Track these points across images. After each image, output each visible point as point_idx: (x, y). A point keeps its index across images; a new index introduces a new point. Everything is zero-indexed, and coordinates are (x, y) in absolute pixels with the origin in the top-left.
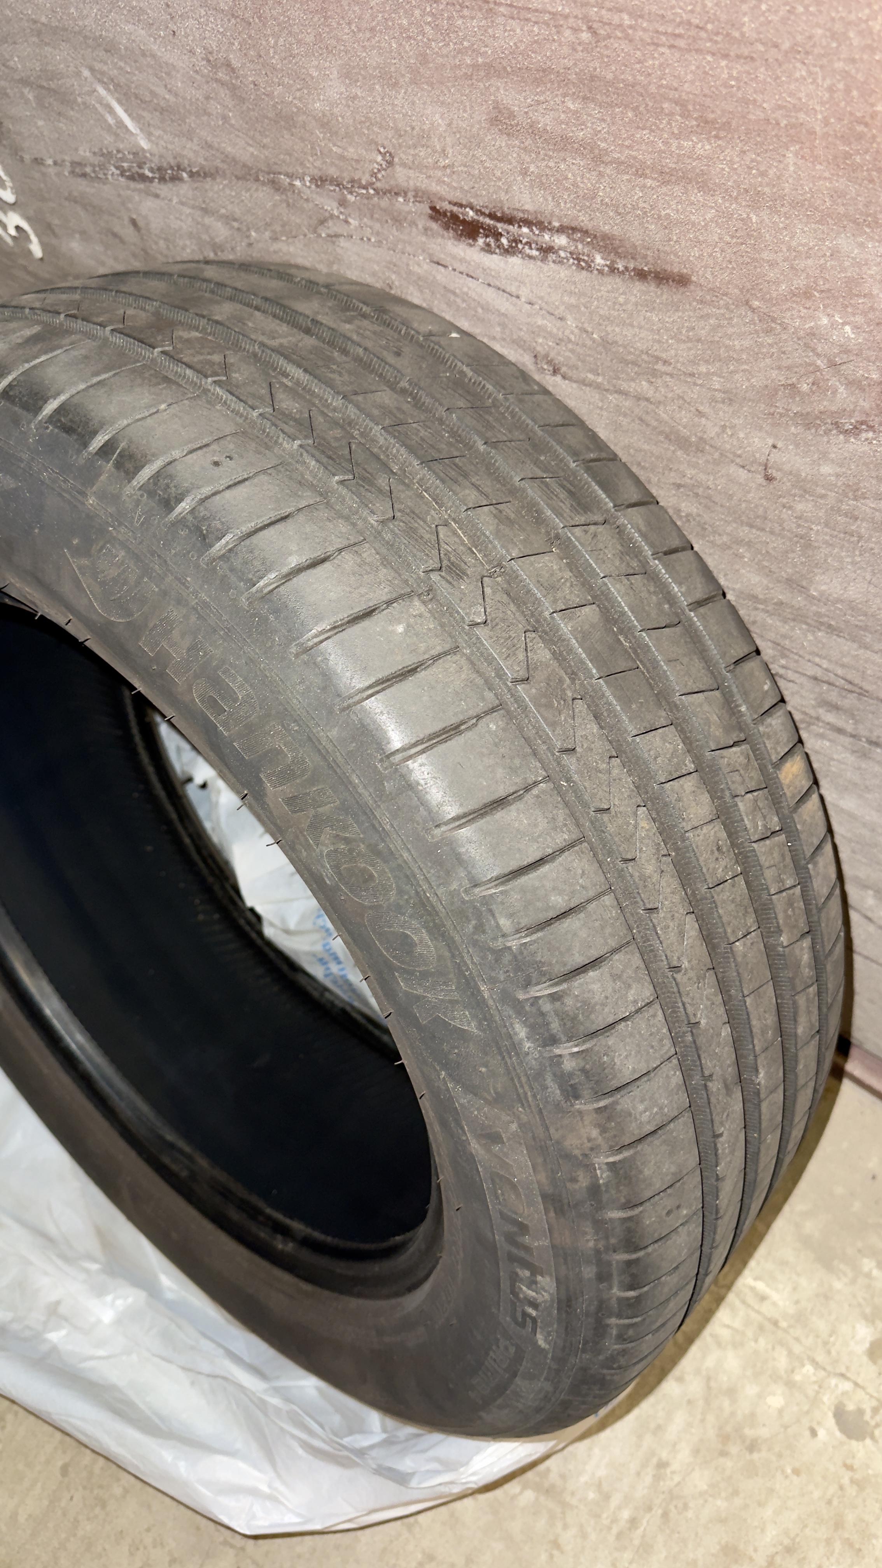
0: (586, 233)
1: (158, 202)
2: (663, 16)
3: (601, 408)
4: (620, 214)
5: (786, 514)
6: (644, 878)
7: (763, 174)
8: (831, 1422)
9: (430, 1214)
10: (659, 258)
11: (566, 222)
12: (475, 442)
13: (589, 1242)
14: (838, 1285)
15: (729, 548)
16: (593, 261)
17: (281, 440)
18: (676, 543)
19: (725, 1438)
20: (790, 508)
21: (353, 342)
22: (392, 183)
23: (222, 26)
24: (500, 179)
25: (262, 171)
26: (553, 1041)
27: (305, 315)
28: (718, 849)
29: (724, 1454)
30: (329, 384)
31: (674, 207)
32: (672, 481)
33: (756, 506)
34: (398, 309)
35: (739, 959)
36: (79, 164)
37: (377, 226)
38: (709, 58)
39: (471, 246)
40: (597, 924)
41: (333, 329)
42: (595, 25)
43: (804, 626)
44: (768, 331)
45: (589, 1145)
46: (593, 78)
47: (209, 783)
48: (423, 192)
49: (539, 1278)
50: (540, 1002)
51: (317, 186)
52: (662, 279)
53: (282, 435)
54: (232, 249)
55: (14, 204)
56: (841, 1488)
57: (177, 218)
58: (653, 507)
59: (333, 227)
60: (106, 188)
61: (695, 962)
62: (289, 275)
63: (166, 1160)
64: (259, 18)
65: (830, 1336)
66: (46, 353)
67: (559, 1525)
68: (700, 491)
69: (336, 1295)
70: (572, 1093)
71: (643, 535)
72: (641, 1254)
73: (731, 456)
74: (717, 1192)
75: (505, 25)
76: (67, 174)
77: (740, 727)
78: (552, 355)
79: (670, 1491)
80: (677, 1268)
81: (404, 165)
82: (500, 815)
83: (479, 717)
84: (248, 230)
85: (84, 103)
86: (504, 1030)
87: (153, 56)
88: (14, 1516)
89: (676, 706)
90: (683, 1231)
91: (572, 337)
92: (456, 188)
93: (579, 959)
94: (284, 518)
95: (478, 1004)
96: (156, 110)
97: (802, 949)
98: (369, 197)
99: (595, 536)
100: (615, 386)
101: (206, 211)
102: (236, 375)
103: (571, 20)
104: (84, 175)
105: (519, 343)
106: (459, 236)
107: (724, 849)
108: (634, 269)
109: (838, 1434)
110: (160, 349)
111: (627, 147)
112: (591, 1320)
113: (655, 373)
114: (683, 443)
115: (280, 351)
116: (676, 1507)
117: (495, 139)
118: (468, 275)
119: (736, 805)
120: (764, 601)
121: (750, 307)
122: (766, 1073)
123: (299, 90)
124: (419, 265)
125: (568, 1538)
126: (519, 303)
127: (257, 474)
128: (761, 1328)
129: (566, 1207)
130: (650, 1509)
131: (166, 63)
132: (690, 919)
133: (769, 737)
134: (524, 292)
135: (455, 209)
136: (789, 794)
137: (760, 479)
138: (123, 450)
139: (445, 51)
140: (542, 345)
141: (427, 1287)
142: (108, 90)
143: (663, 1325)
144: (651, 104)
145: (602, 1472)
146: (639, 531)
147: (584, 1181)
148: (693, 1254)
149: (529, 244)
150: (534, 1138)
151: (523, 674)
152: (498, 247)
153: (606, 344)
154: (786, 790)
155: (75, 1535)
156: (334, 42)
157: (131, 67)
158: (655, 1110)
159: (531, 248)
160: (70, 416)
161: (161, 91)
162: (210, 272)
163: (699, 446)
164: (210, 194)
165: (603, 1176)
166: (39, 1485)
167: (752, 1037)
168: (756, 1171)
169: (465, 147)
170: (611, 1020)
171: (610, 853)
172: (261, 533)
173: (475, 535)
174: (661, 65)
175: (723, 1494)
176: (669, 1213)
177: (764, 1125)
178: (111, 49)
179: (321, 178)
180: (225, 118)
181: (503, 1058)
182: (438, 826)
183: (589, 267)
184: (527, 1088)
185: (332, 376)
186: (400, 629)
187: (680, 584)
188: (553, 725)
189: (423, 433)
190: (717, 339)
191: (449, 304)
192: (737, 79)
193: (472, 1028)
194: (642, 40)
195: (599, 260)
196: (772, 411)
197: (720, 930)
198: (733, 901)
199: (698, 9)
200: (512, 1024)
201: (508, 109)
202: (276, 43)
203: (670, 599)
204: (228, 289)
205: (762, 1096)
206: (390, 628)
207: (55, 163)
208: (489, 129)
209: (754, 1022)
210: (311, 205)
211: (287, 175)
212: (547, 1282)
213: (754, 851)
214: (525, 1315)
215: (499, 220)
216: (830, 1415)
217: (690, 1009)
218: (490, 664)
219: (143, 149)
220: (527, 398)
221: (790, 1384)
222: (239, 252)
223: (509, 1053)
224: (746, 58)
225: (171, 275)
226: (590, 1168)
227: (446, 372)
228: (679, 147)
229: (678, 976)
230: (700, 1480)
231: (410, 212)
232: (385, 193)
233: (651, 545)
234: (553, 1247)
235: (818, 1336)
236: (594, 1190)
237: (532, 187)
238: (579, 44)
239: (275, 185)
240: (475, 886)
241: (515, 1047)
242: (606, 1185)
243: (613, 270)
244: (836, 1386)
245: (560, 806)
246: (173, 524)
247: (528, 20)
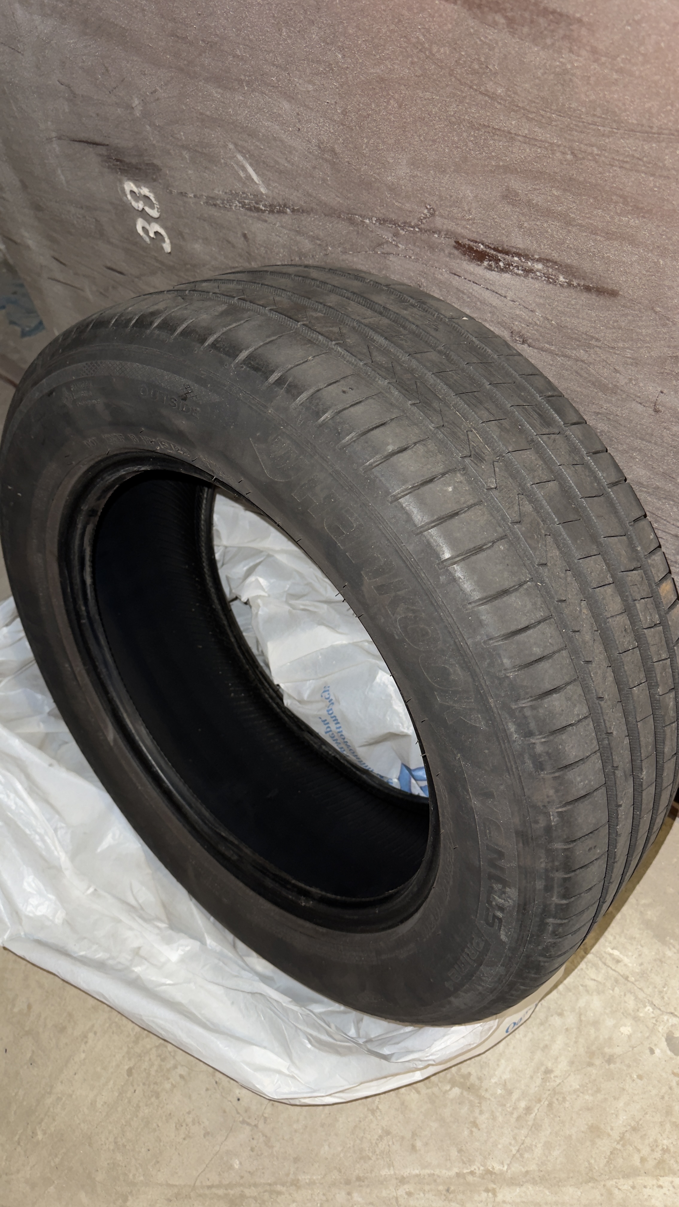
0: (556, 263)
1: (266, 224)
2: (618, 151)
3: (551, 365)
4: (578, 254)
5: (666, 433)
6: (585, 643)
7: (669, 239)
8: (664, 1044)
9: (424, 865)
10: (600, 280)
11: (543, 256)
12: (484, 383)
13: (542, 864)
14: (669, 953)
15: (627, 452)
16: (557, 279)
17: (377, 379)
18: (599, 448)
19: (592, 1054)
20: (669, 429)
21: (410, 322)
22: (432, 225)
23: (333, 129)
24: (504, 229)
25: (343, 212)
26: (530, 734)
27: (379, 304)
28: (625, 630)
29: (591, 1064)
30: (401, 347)
31: (613, 252)
32: (593, 410)
33: (647, 427)
34: (431, 302)
35: (635, 698)
36: (213, 198)
37: (418, 250)
38: (643, 175)
39: (479, 265)
40: (558, 666)
41: (397, 314)
42: (576, 152)
43: (672, 503)
44: (664, 325)
45: (547, 800)
46: (571, 179)
47: (250, 600)
48: (452, 233)
49: (508, 889)
50: (525, 710)
51: (380, 224)
52: (601, 292)
53: (377, 375)
54: (313, 256)
55: (158, 218)
56: (671, 1088)
57: (277, 235)
58: (584, 425)
59: (386, 248)
60: (229, 214)
61: (611, 696)
62: (362, 277)
63: (222, 848)
64: (360, 127)
65: (664, 987)
66: (235, 322)
67: (477, 1111)
68: (611, 417)
69: (344, 933)
70: (540, 766)
71: (581, 442)
72: (572, 874)
73: (634, 396)
74: (616, 843)
75: (520, 146)
76: (202, 203)
77: (638, 560)
78: (523, 332)
79: (554, 1090)
80: (590, 889)
81: (442, 216)
82: (505, 599)
83: (494, 542)
84: (327, 246)
85: (226, 164)
86: (501, 727)
87: (282, 141)
88: (93, 1104)
89: (601, 544)
90: (597, 864)
91: (538, 322)
92: (474, 232)
93: (548, 687)
94: (383, 424)
95: (487, 710)
96: (276, 172)
97: (670, 698)
98: (414, 233)
99: (554, 441)
100: (562, 352)
101: (298, 233)
102: (348, 340)
103: (562, 148)
104: (215, 205)
105: (502, 324)
106: (472, 260)
107: (629, 631)
108: (584, 285)
109: (669, 1053)
110: (302, 323)
111: (588, 218)
112: (538, 919)
113: (590, 346)
114: (603, 388)
115: (369, 326)
116: (557, 1099)
117: (504, 207)
118: (474, 282)
119: (635, 605)
120: (647, 487)
121: (654, 311)
122: (647, 772)
123: (378, 169)
124: (442, 274)
125: (483, 1120)
126: (506, 300)
127: (367, 399)
128: (616, 981)
129: (530, 840)
130: (539, 1101)
131: (290, 146)
132: (610, 669)
133: (654, 567)
134: (510, 295)
135: (472, 244)
136: (664, 602)
137: (651, 411)
138: (290, 382)
139: (479, 156)
140: (517, 326)
141: (417, 916)
142: (244, 157)
143: (579, 929)
144: (605, 196)
145: (506, 1076)
146: (579, 439)
147: (542, 823)
148: (600, 882)
149: (517, 267)
150: (514, 794)
151: (517, 519)
152: (497, 267)
153: (560, 327)
154: (663, 600)
155: (137, 1116)
156: (407, 145)
157: (264, 146)
158: (587, 782)
159: (518, 269)
160: (257, 361)
161: (282, 161)
162: (314, 274)
163: (615, 390)
164: (304, 223)
165: (554, 820)
166: (112, 1082)
167: (640, 748)
168: (637, 838)
169: (484, 210)
170: (564, 724)
171: (565, 627)
172: (372, 432)
173: (487, 437)
174: (614, 176)
175: (590, 1092)
176: (590, 849)
177: (644, 806)
178: (253, 134)
179: (384, 220)
180: (324, 180)
181: (500, 744)
182: (470, 603)
183: (554, 282)
184: (513, 763)
185: (401, 342)
186: (450, 489)
187: (603, 471)
188: (534, 549)
189: (455, 377)
190: (631, 328)
191: (458, 299)
192: (658, 187)
193: (482, 726)
194: (603, 162)
195: (561, 279)
196: (662, 371)
197: (625, 680)
198: (633, 662)
199: (639, 149)
200: (507, 723)
201: (515, 191)
202: (368, 142)
203: (597, 479)
204: (329, 286)
205: (644, 787)
206: (445, 488)
207: (195, 196)
208: (500, 201)
209: (642, 739)
210: (374, 234)
211: (361, 216)
212: (512, 892)
213: (645, 634)
214: (495, 917)
215: (500, 252)
216: (664, 1039)
217: (608, 724)
218: (498, 512)
219: (262, 193)
220: (511, 357)
221: (636, 1019)
222: (317, 259)
223: (504, 741)
224: (665, 177)
225: (290, 275)
226: (547, 815)
227: (464, 341)
228: (620, 220)
229: (602, 703)
230: (574, 1082)
231: (441, 243)
232: (426, 231)
233: (586, 448)
234: (519, 867)
235: (655, 987)
236: (548, 829)
237: (524, 235)
238: (565, 161)
239: (351, 221)
240: (490, 639)
241: (507, 737)
242: (556, 826)
243: (570, 285)
244: (668, 1020)
245: (539, 596)
246: (321, 426)
247: (536, 145)
